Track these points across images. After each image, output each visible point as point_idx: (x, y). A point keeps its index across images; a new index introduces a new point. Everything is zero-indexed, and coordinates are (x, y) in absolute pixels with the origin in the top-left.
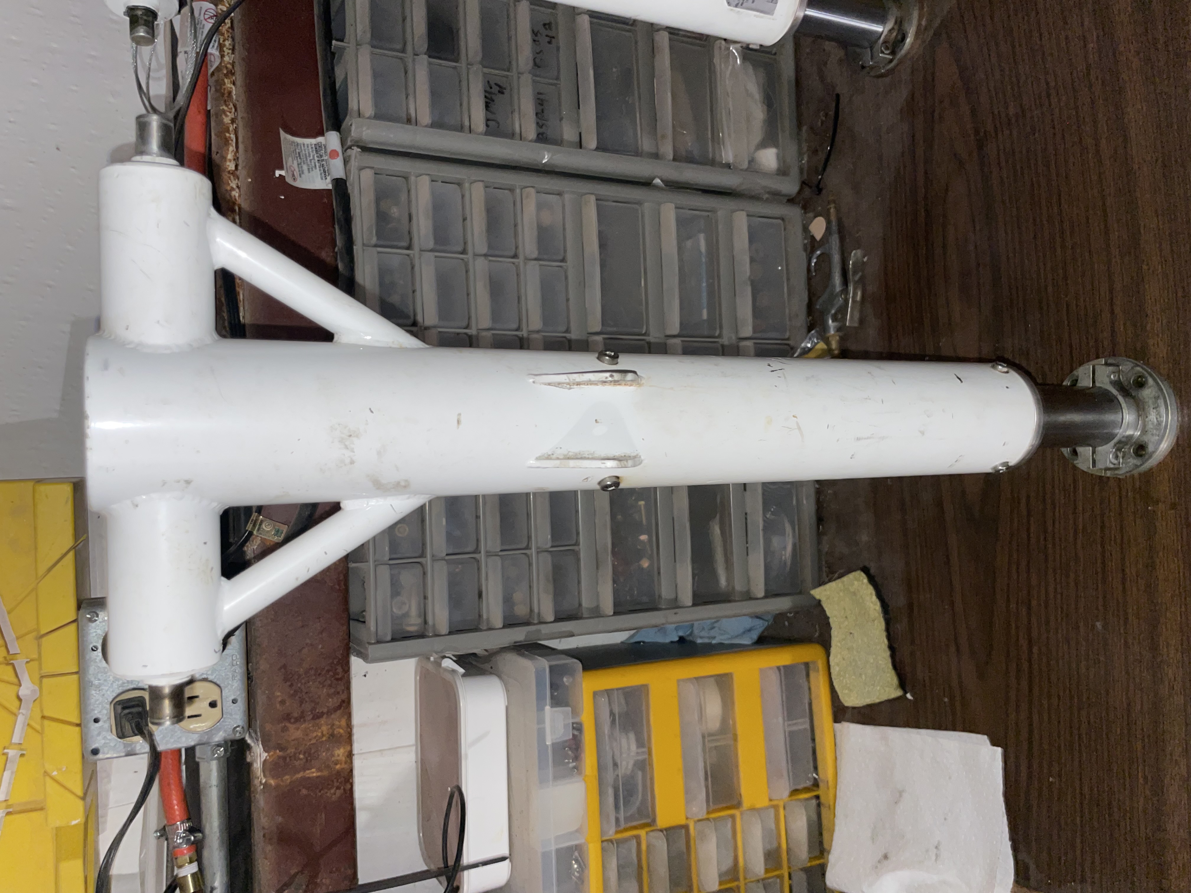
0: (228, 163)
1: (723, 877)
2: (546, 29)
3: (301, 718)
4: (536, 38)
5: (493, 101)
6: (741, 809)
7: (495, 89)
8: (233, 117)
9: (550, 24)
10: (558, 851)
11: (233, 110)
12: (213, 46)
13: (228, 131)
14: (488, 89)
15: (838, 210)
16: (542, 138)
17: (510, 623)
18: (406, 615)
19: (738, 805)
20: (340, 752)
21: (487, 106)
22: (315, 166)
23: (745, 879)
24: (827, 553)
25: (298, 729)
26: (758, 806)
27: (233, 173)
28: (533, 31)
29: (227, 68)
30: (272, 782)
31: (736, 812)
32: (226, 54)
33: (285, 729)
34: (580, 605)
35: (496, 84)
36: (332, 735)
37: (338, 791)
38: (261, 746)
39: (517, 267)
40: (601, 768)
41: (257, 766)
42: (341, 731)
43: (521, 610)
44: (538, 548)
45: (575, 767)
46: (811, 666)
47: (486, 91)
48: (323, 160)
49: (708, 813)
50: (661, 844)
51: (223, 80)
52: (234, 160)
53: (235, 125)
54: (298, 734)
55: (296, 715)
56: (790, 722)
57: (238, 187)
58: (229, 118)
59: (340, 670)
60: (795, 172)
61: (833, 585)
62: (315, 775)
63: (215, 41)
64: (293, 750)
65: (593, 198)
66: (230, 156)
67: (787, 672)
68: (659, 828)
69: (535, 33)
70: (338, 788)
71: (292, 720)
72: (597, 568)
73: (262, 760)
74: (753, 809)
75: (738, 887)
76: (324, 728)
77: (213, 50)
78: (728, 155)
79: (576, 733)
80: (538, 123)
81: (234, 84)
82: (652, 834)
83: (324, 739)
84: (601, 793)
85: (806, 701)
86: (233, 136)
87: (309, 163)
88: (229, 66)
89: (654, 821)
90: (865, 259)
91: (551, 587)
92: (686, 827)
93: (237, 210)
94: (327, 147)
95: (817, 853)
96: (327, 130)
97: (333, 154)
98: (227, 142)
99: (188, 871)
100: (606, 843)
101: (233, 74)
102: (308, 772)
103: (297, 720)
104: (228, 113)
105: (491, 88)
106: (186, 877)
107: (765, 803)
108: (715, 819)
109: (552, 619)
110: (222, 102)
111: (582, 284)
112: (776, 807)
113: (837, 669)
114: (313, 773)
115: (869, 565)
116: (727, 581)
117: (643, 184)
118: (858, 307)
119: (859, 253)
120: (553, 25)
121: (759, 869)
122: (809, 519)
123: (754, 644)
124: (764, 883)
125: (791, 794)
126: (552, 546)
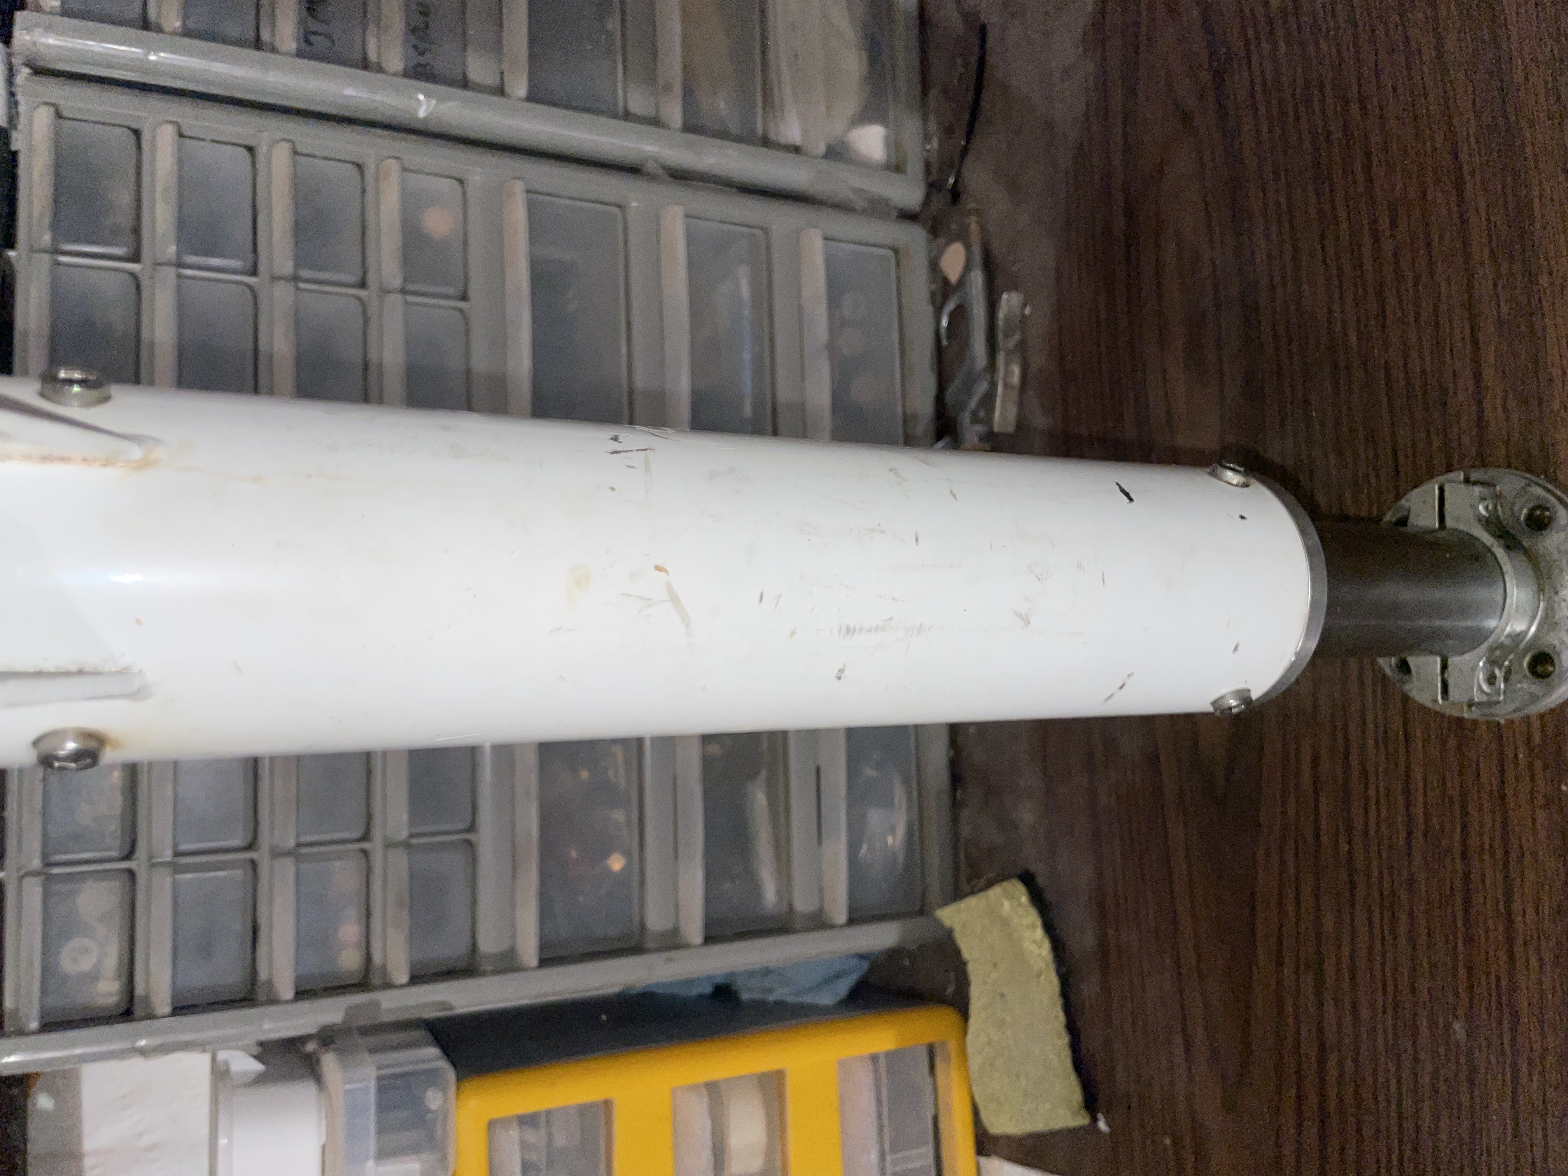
15: (984, 230)
16: (418, 70)
17: (320, 988)
21: (310, 7)
24: (968, 840)
34: (474, 946)
39: (365, 304)
43: (351, 959)
44: (385, 838)
46: (937, 1050)
56: (895, 1156)
60: (915, 167)
61: (972, 902)
65: (520, 186)
67: (888, 1066)
78: (790, 131)
85: (930, 1112)
90: (1027, 311)
109: (405, 980)
111: (500, 344)
113: (979, 1062)
115: (1032, 869)
116: (778, 893)
117: (628, 170)
118: (1015, 399)
119: (1015, 296)
122: (938, 779)
123: (840, 1003)
126: (413, 834)
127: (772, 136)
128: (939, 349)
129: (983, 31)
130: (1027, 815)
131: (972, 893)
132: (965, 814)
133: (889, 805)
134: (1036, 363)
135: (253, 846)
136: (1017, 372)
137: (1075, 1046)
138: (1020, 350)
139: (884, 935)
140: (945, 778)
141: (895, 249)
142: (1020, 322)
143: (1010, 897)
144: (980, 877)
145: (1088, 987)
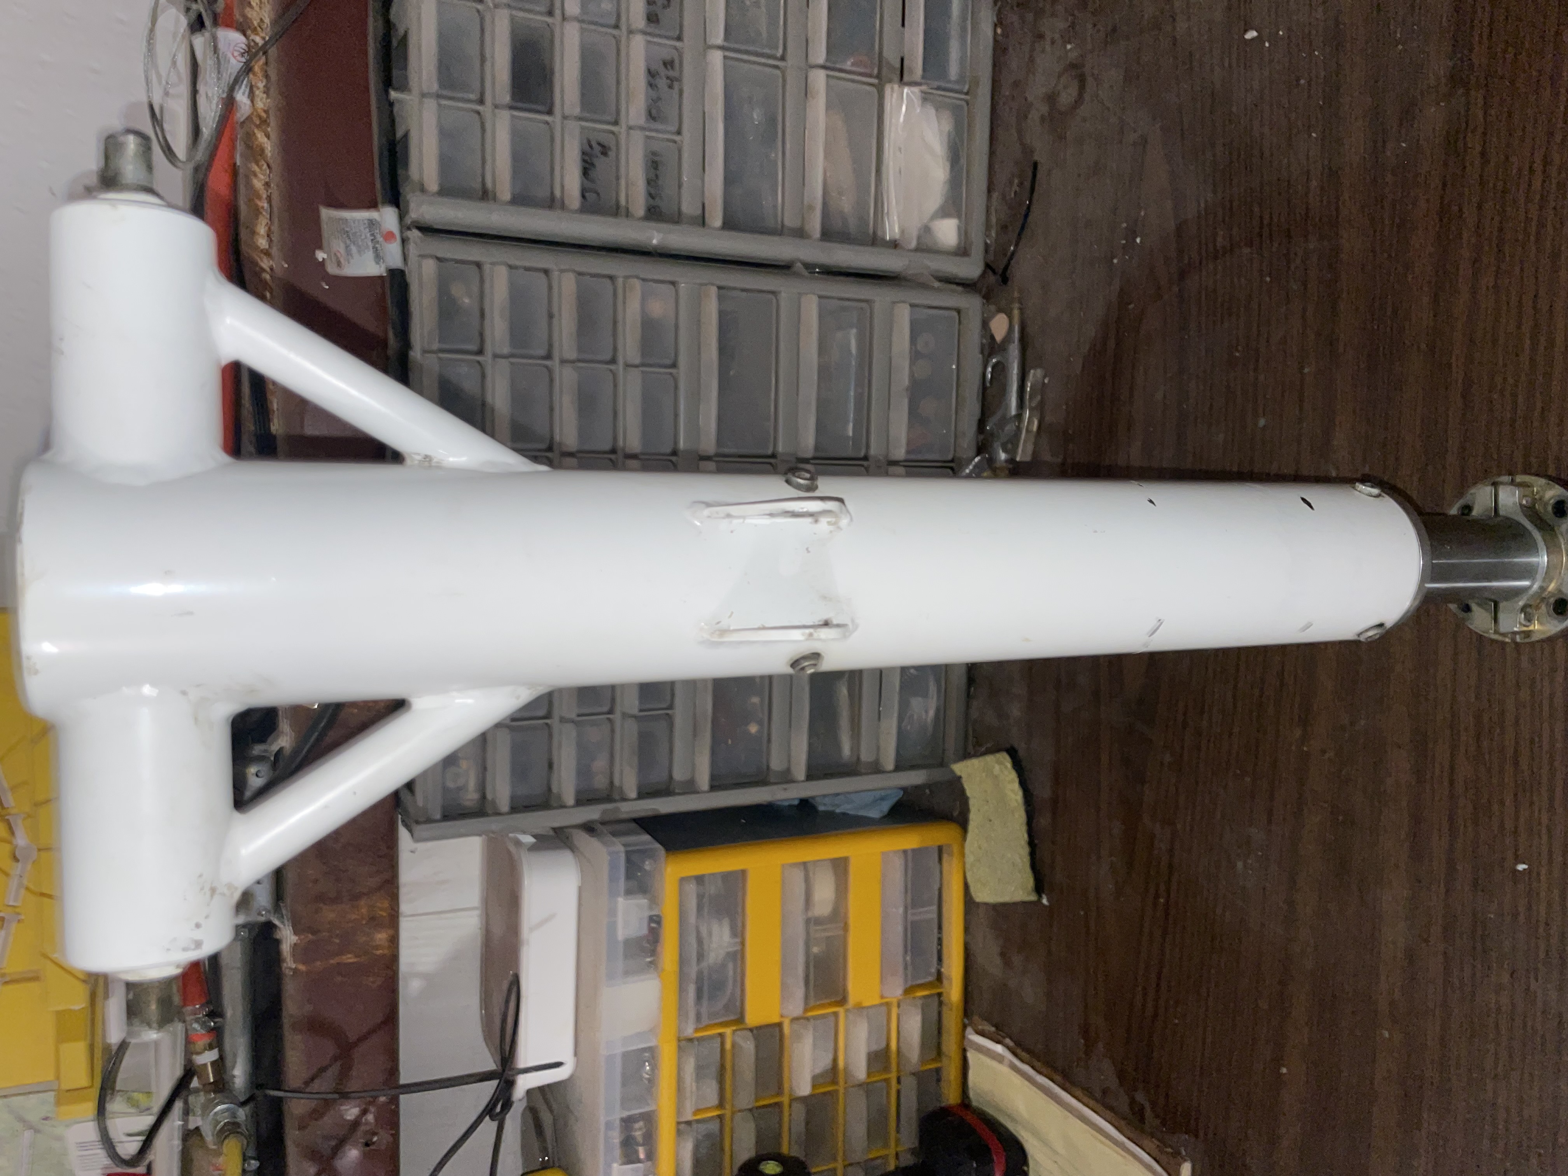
0: (258, 239)
1: (816, 1081)
2: (667, 68)
3: (336, 900)
4: (653, 81)
5: (593, 165)
6: (846, 1007)
7: (597, 149)
8: (267, 180)
9: (672, 62)
10: (624, 1054)
11: (267, 169)
12: (243, 94)
13: (260, 199)
14: (587, 148)
15: (1022, 313)
16: (654, 214)
17: (584, 799)
18: (462, 789)
19: (843, 1001)
20: (381, 937)
21: (585, 172)
22: (368, 247)
23: (845, 1083)
24: (976, 720)
25: (333, 911)
26: (866, 1004)
28: (649, 70)
29: (259, 116)
30: (302, 967)
31: (841, 1010)
32: (258, 98)
33: (318, 911)
34: (671, 777)
35: (599, 144)
36: (373, 918)
37: (378, 979)
38: (290, 929)
39: (614, 375)
40: (682, 962)
41: (286, 948)
42: (385, 914)
43: (600, 782)
44: (623, 712)
45: (650, 962)
46: (944, 848)
47: (584, 154)
48: (377, 242)
49: (806, 1010)
50: (748, 1046)
51: (255, 133)
52: (267, 234)
53: (268, 190)
54: (331, 916)
55: (331, 895)
56: (914, 911)
58: (262, 182)
59: (383, 845)
60: (978, 252)
61: (975, 761)
62: (351, 961)
63: (244, 85)
64: (327, 934)
65: (714, 290)
66: (261, 229)
67: (913, 858)
68: (748, 1026)
69: (651, 74)
70: (379, 975)
71: (328, 901)
72: (694, 735)
73: (292, 943)
74: (859, 1007)
75: (837, 1091)
76: (364, 910)
77: (241, 97)
78: (892, 229)
79: (653, 925)
80: (649, 193)
81: (267, 136)
82: (739, 1033)
83: (363, 922)
84: (682, 990)
85: (936, 887)
86: (266, 205)
87: (360, 243)
88: (263, 115)
89: (741, 1018)
90: (1046, 382)
91: (636, 759)
92: (779, 1025)
94: (382, 225)
95: (933, 1054)
96: (383, 204)
98: (257, 212)
99: (206, 1058)
100: (684, 1043)
101: (266, 124)
102: (344, 957)
103: (332, 901)
104: (261, 177)
105: (591, 148)
106: (205, 1064)
107: (877, 1001)
108: (815, 1018)
109: (635, 796)
110: (253, 162)
111: (696, 396)
112: (888, 1005)
113: (972, 857)
114: (349, 958)
115: (1016, 746)
116: (852, 749)
117: (782, 268)
118: (1032, 439)
119: (1039, 372)
120: (677, 62)
121: (860, 1072)
122: (959, 680)
123: (884, 817)
124: (866, 1087)
125: (908, 991)
126: (641, 711)
127: (879, 233)
128: (984, 388)
129: (1035, 165)
130: (1015, 711)
131: (976, 755)
132: (975, 704)
133: (925, 695)
134: (1048, 419)
135: (548, 716)
136: (1036, 423)
137: (1032, 854)
138: (1040, 409)
139: (915, 778)
140: (964, 680)
141: (959, 311)
142: (1041, 389)
143: (1000, 763)
144: (981, 745)
145: (1044, 821)
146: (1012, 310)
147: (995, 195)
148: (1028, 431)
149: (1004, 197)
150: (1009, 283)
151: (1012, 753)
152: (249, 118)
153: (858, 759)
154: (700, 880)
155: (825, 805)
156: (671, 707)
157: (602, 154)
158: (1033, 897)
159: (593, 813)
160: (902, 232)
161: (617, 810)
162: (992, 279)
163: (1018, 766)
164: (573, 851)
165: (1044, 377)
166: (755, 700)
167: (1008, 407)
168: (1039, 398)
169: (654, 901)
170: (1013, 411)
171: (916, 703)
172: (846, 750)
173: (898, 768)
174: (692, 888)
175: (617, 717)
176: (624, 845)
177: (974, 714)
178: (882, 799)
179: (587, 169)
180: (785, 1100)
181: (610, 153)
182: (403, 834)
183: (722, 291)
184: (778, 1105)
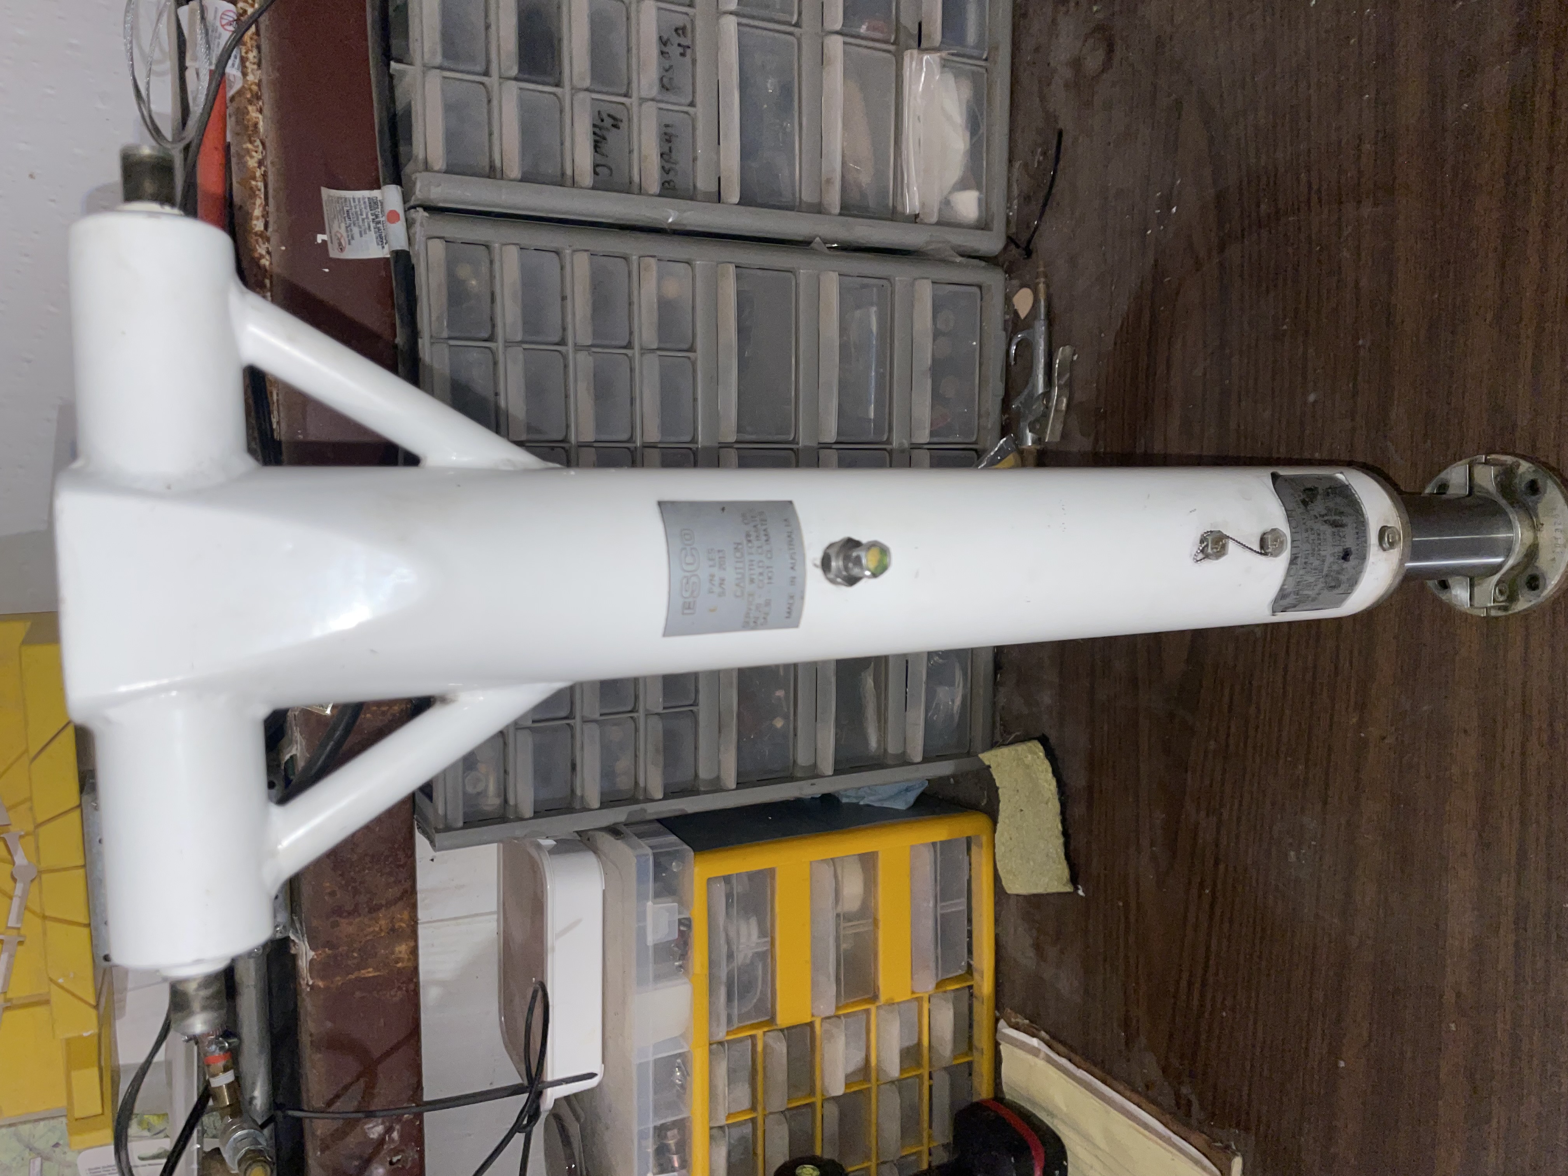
0: (254, 222)
1: (849, 1079)
2: (679, 35)
3: (355, 911)
4: (665, 49)
5: (604, 138)
6: (878, 1004)
7: (608, 122)
8: (260, 157)
9: (684, 29)
10: (656, 1061)
11: (261, 147)
12: (233, 65)
13: (254, 178)
14: (598, 122)
15: (1048, 286)
16: (669, 190)
17: (609, 801)
18: (482, 794)
19: (875, 998)
20: (402, 949)
21: (596, 147)
22: (369, 227)
23: (877, 1080)
24: (1003, 708)
25: (351, 924)
26: (897, 1000)
27: (261, 235)
28: (661, 38)
29: (251, 90)
30: (321, 984)
31: (873, 1008)
32: (249, 70)
33: (335, 925)
34: (696, 775)
35: (609, 115)
36: (393, 930)
37: (399, 993)
38: (306, 943)
39: (631, 359)
40: (712, 964)
41: (303, 964)
42: (404, 925)
43: (624, 783)
44: (646, 710)
45: (680, 966)
46: (973, 841)
47: (594, 126)
48: (379, 222)
49: (838, 1008)
50: (781, 1047)
51: (246, 108)
52: (263, 216)
53: (263, 169)
54: (351, 929)
55: (349, 907)
56: (944, 904)
57: (268, 252)
58: (256, 160)
59: (401, 855)
60: (999, 225)
61: (1005, 751)
62: (371, 975)
63: (236, 57)
64: (346, 948)
65: (731, 269)
66: (257, 212)
67: (942, 849)
68: (779, 1027)
69: (663, 42)
70: (400, 988)
71: (345, 914)
72: (720, 732)
73: (309, 959)
74: (891, 1004)
75: (869, 1090)
76: (383, 922)
77: (232, 70)
78: (912, 203)
79: (682, 928)
80: (663, 167)
81: (261, 111)
82: (769, 1033)
83: (383, 934)
84: (712, 991)
85: (966, 878)
86: (261, 185)
87: (361, 224)
88: (255, 88)
89: (772, 1020)
91: (661, 758)
92: (811, 1025)
93: (268, 285)
94: (385, 205)
95: (965, 1047)
96: (385, 183)
97: (393, 217)
98: (253, 193)
99: (222, 1081)
100: (716, 1047)
101: (258, 98)
102: (363, 971)
103: (350, 914)
104: (254, 154)
105: (602, 121)
106: (221, 1087)
107: (908, 996)
108: (847, 1015)
109: (661, 796)
110: (245, 138)
111: (714, 380)
112: (919, 1000)
113: (1003, 849)
114: (369, 972)
115: (1048, 734)
116: (879, 742)
117: (802, 245)
118: (1062, 419)
119: (1068, 349)
120: (689, 27)
121: (893, 1069)
122: (985, 666)
123: (909, 809)
124: (899, 1084)
125: (939, 985)
126: (664, 708)
127: (899, 208)
128: (1008, 365)
129: (1060, 134)
130: (1046, 698)
131: (1005, 744)
132: (1002, 690)
133: (952, 684)
134: (1079, 396)
135: (570, 716)
136: (1065, 400)
137: (1067, 845)
138: (1069, 387)
139: (944, 769)
140: (991, 667)
141: (980, 287)
142: (1070, 366)
143: (1032, 752)
144: (1010, 734)
145: (1078, 811)
146: (1038, 284)
147: (1017, 164)
148: (1056, 410)
149: (1026, 165)
150: (1034, 255)
151: (1044, 741)
152: (240, 93)
153: (885, 750)
154: (727, 879)
155: (848, 797)
156: (695, 704)
157: (613, 126)
158: (1069, 889)
159: (619, 815)
160: (923, 205)
161: (645, 811)
162: (1014, 251)
163: (1051, 755)
164: (595, 852)
165: (1074, 355)
166: (780, 693)
167: (1035, 386)
168: (1068, 375)
169: (683, 904)
170: (1041, 389)
171: (942, 692)
172: (873, 743)
173: (926, 760)
174: (720, 889)
175: (641, 715)
176: (652, 847)
177: (1002, 700)
178: (907, 790)
179: (598, 145)
180: (818, 1099)
181: (621, 125)
182: (421, 842)
183: (739, 269)
184: (811, 1106)
